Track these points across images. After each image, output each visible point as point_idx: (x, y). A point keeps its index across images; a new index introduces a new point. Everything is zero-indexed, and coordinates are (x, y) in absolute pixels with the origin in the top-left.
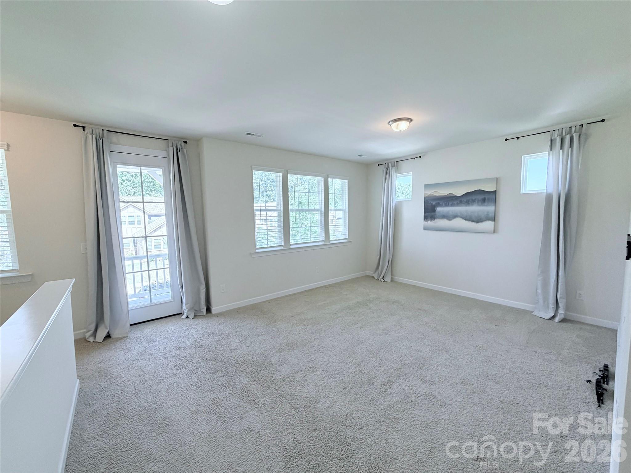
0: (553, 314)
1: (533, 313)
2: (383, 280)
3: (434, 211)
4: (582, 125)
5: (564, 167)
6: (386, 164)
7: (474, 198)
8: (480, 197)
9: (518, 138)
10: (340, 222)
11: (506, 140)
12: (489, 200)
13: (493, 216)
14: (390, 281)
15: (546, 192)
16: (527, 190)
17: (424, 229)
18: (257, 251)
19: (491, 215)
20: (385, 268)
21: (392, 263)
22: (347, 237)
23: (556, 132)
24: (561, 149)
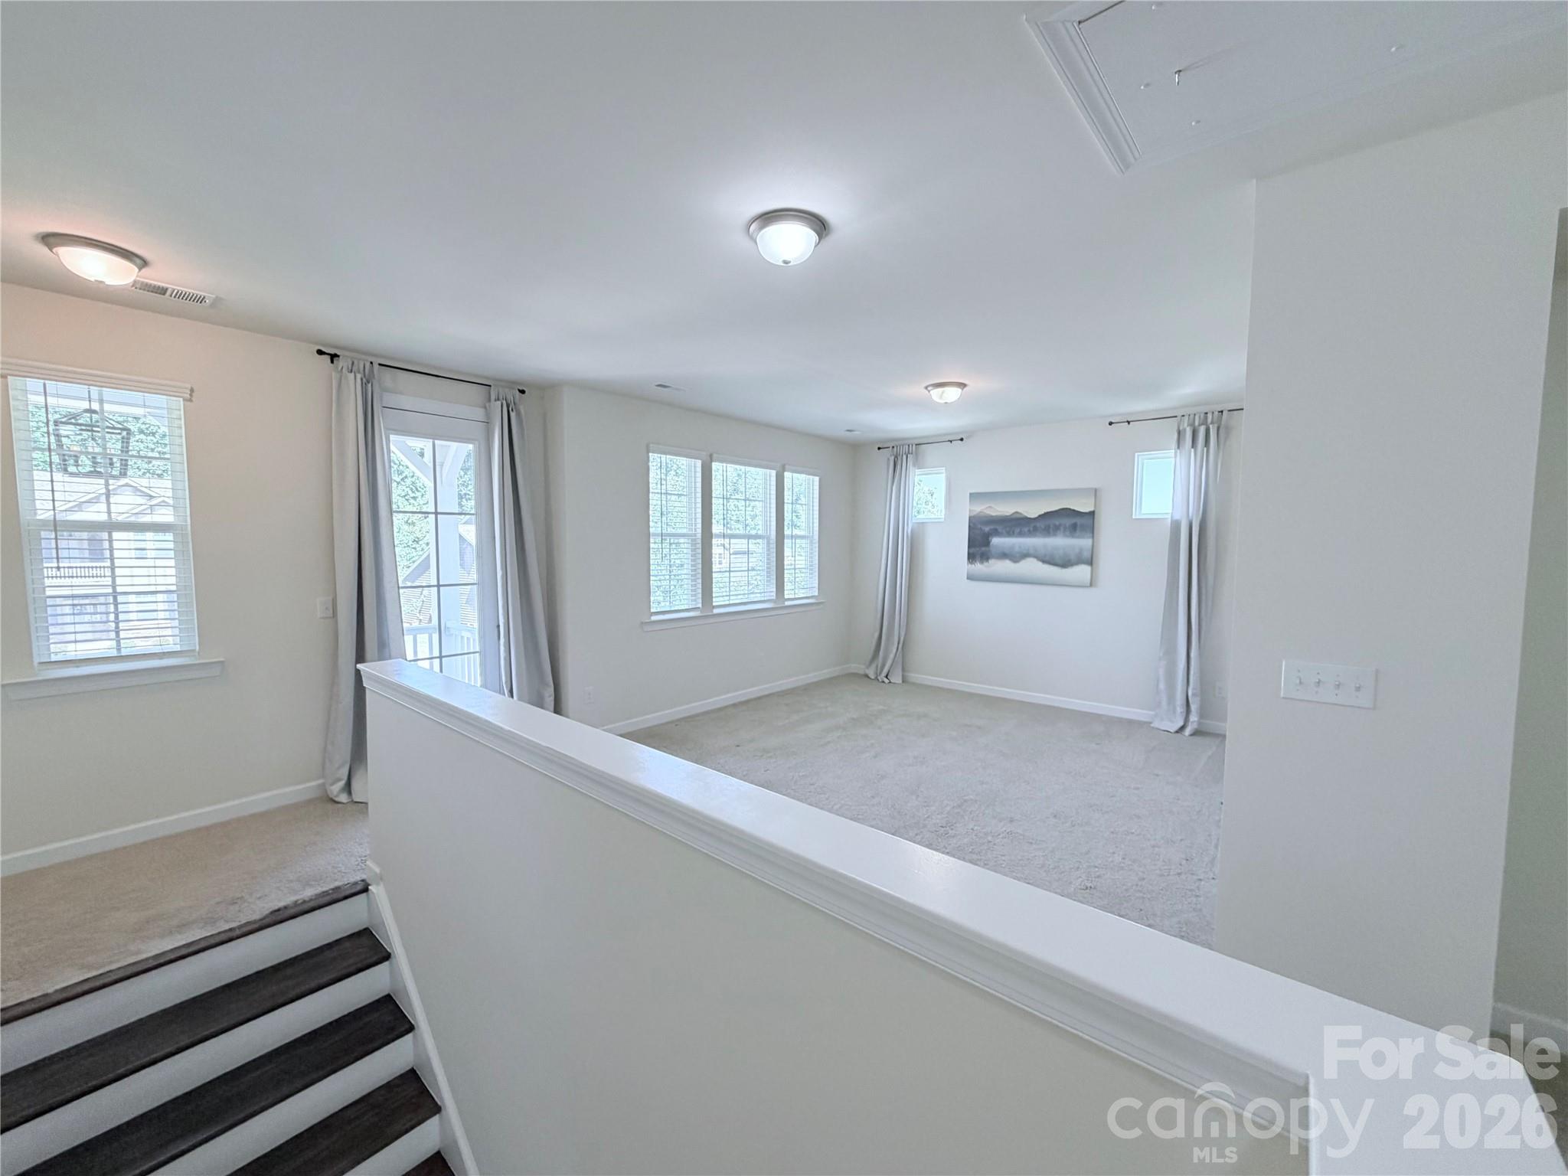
0: (1181, 724)
1: (1152, 725)
2: (886, 681)
3: (987, 543)
4: (1222, 412)
5: (1197, 477)
6: (895, 448)
7: (1057, 523)
8: (1068, 522)
9: (1129, 422)
10: (801, 562)
11: (1111, 424)
12: (1084, 528)
13: (1090, 557)
14: (901, 682)
15: (1172, 517)
16: (1143, 512)
17: (968, 578)
18: (654, 618)
19: (1086, 554)
20: (892, 656)
21: (904, 646)
22: (816, 594)
23: (1186, 418)
24: (1193, 447)
